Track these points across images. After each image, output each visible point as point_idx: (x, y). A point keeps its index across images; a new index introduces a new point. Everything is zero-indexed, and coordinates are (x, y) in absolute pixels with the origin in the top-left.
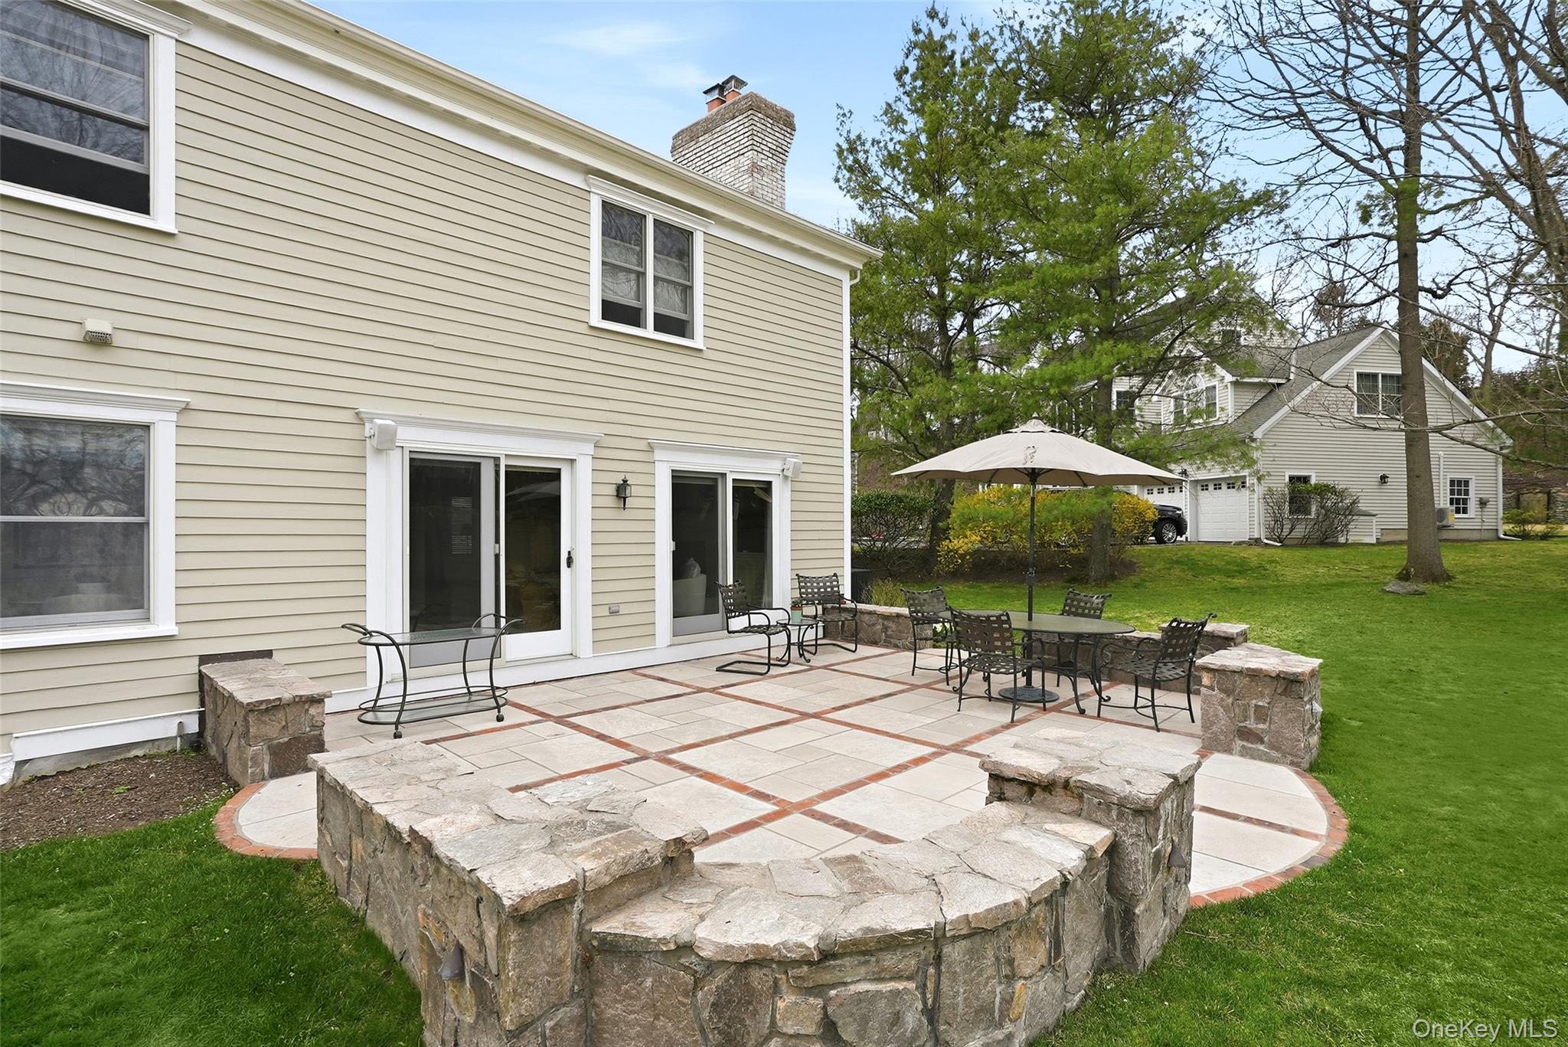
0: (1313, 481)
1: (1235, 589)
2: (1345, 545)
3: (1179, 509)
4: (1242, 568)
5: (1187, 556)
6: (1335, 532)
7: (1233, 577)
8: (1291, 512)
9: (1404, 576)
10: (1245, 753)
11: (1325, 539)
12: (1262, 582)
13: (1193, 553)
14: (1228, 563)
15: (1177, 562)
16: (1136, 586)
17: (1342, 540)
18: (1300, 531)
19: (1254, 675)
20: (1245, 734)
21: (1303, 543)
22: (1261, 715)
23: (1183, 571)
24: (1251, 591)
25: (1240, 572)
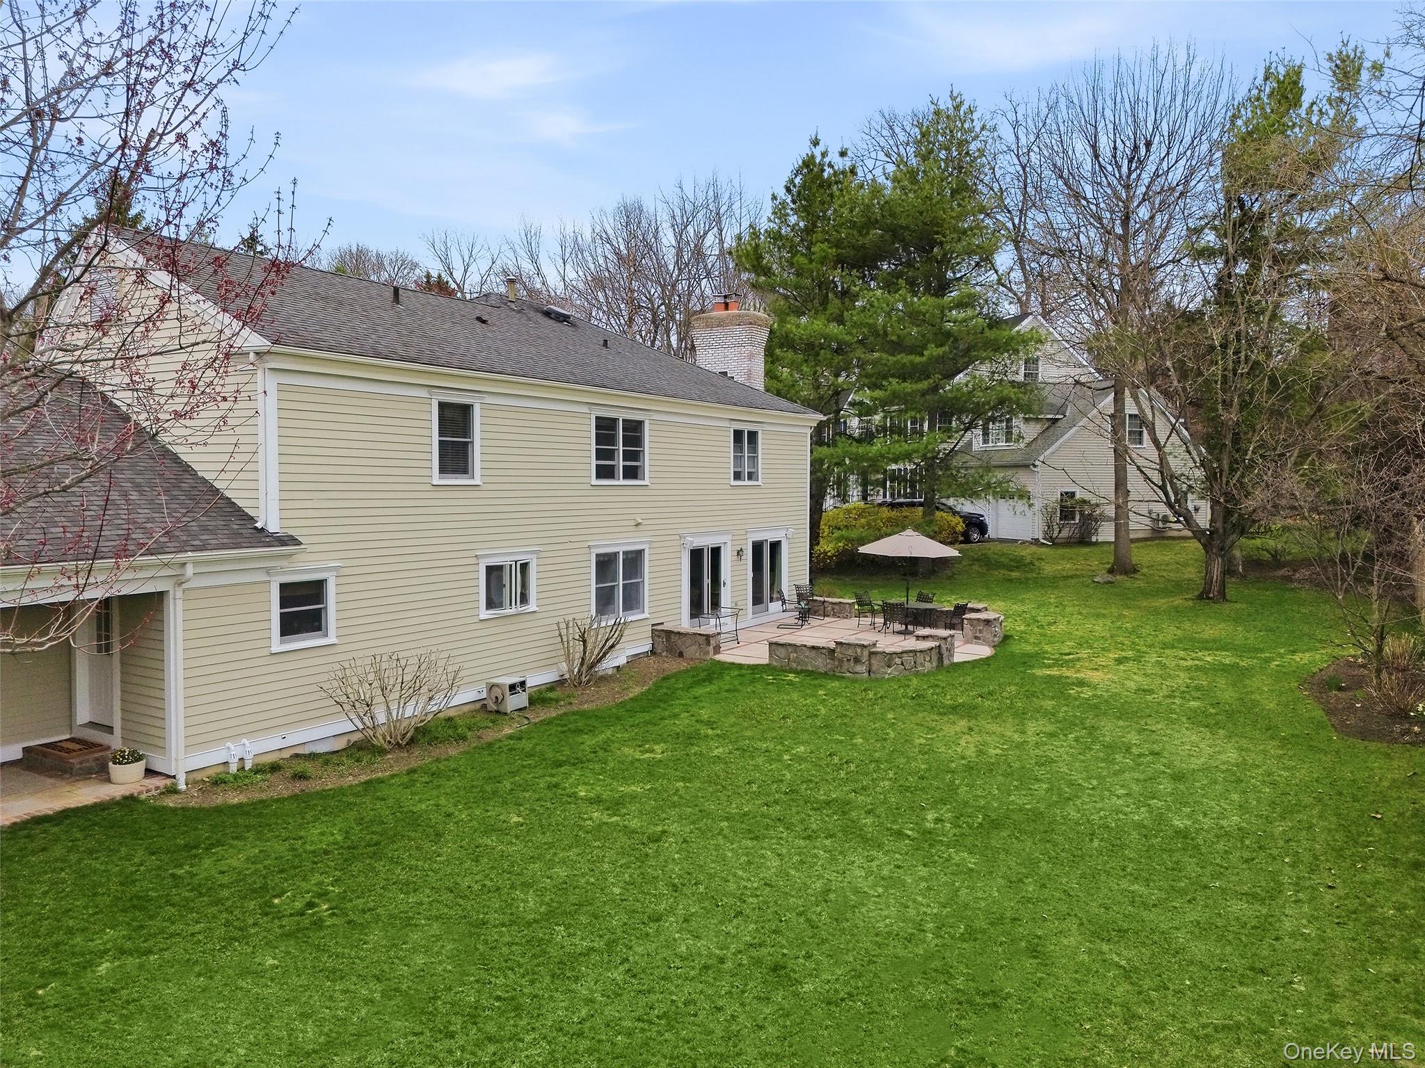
0: (1078, 496)
1: (1010, 581)
2: (1096, 544)
3: (982, 516)
4: (1019, 564)
5: (985, 554)
6: (1090, 534)
7: (1012, 571)
8: (1061, 519)
9: (1111, 571)
10: (976, 643)
11: (1083, 540)
12: (1029, 575)
13: (989, 552)
14: (1011, 560)
15: (978, 560)
16: (949, 578)
17: (1094, 539)
18: (1065, 533)
19: (978, 620)
20: (976, 638)
21: (1068, 543)
22: (981, 631)
23: (980, 566)
24: (1019, 581)
25: (1017, 567)
